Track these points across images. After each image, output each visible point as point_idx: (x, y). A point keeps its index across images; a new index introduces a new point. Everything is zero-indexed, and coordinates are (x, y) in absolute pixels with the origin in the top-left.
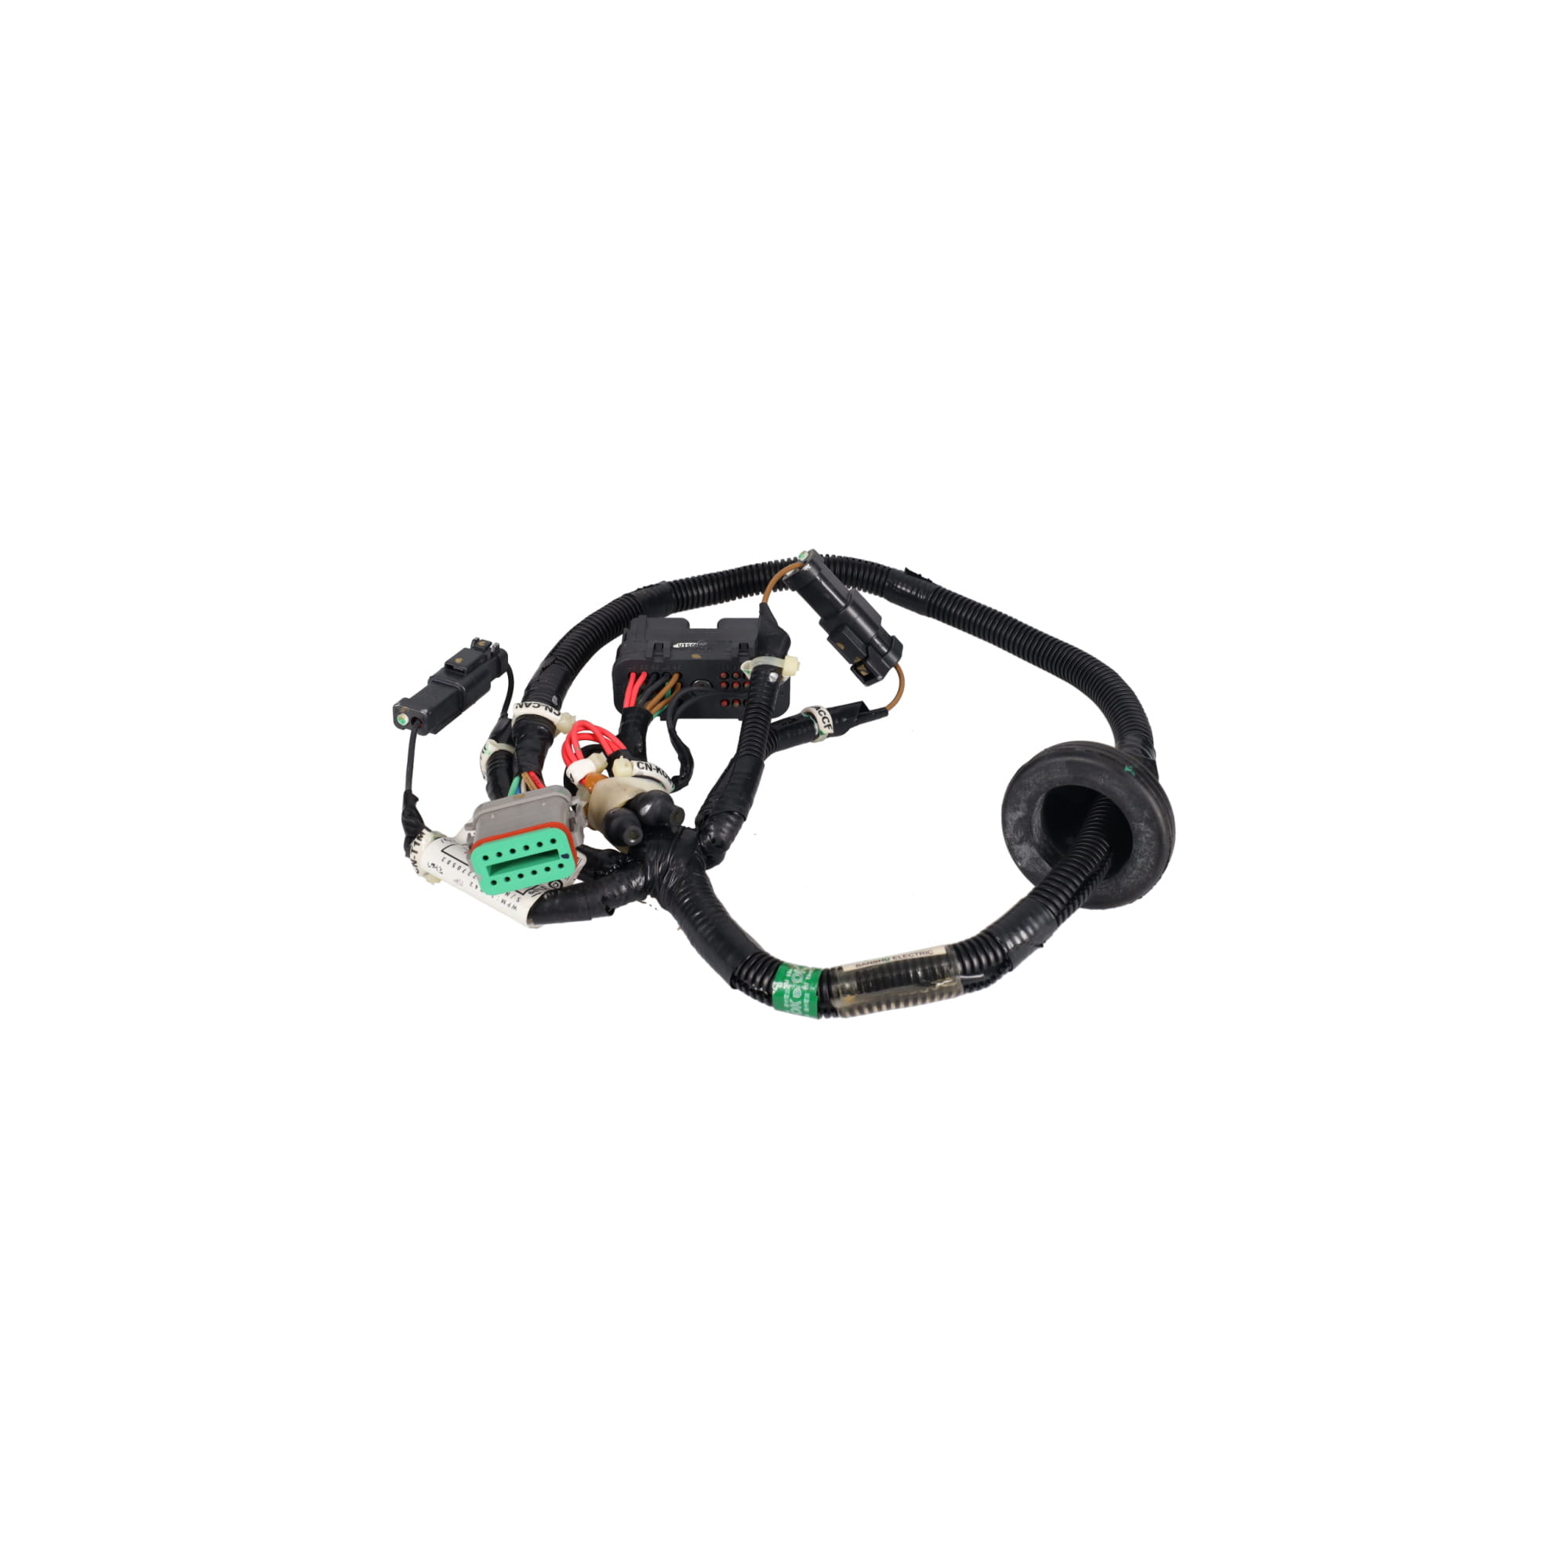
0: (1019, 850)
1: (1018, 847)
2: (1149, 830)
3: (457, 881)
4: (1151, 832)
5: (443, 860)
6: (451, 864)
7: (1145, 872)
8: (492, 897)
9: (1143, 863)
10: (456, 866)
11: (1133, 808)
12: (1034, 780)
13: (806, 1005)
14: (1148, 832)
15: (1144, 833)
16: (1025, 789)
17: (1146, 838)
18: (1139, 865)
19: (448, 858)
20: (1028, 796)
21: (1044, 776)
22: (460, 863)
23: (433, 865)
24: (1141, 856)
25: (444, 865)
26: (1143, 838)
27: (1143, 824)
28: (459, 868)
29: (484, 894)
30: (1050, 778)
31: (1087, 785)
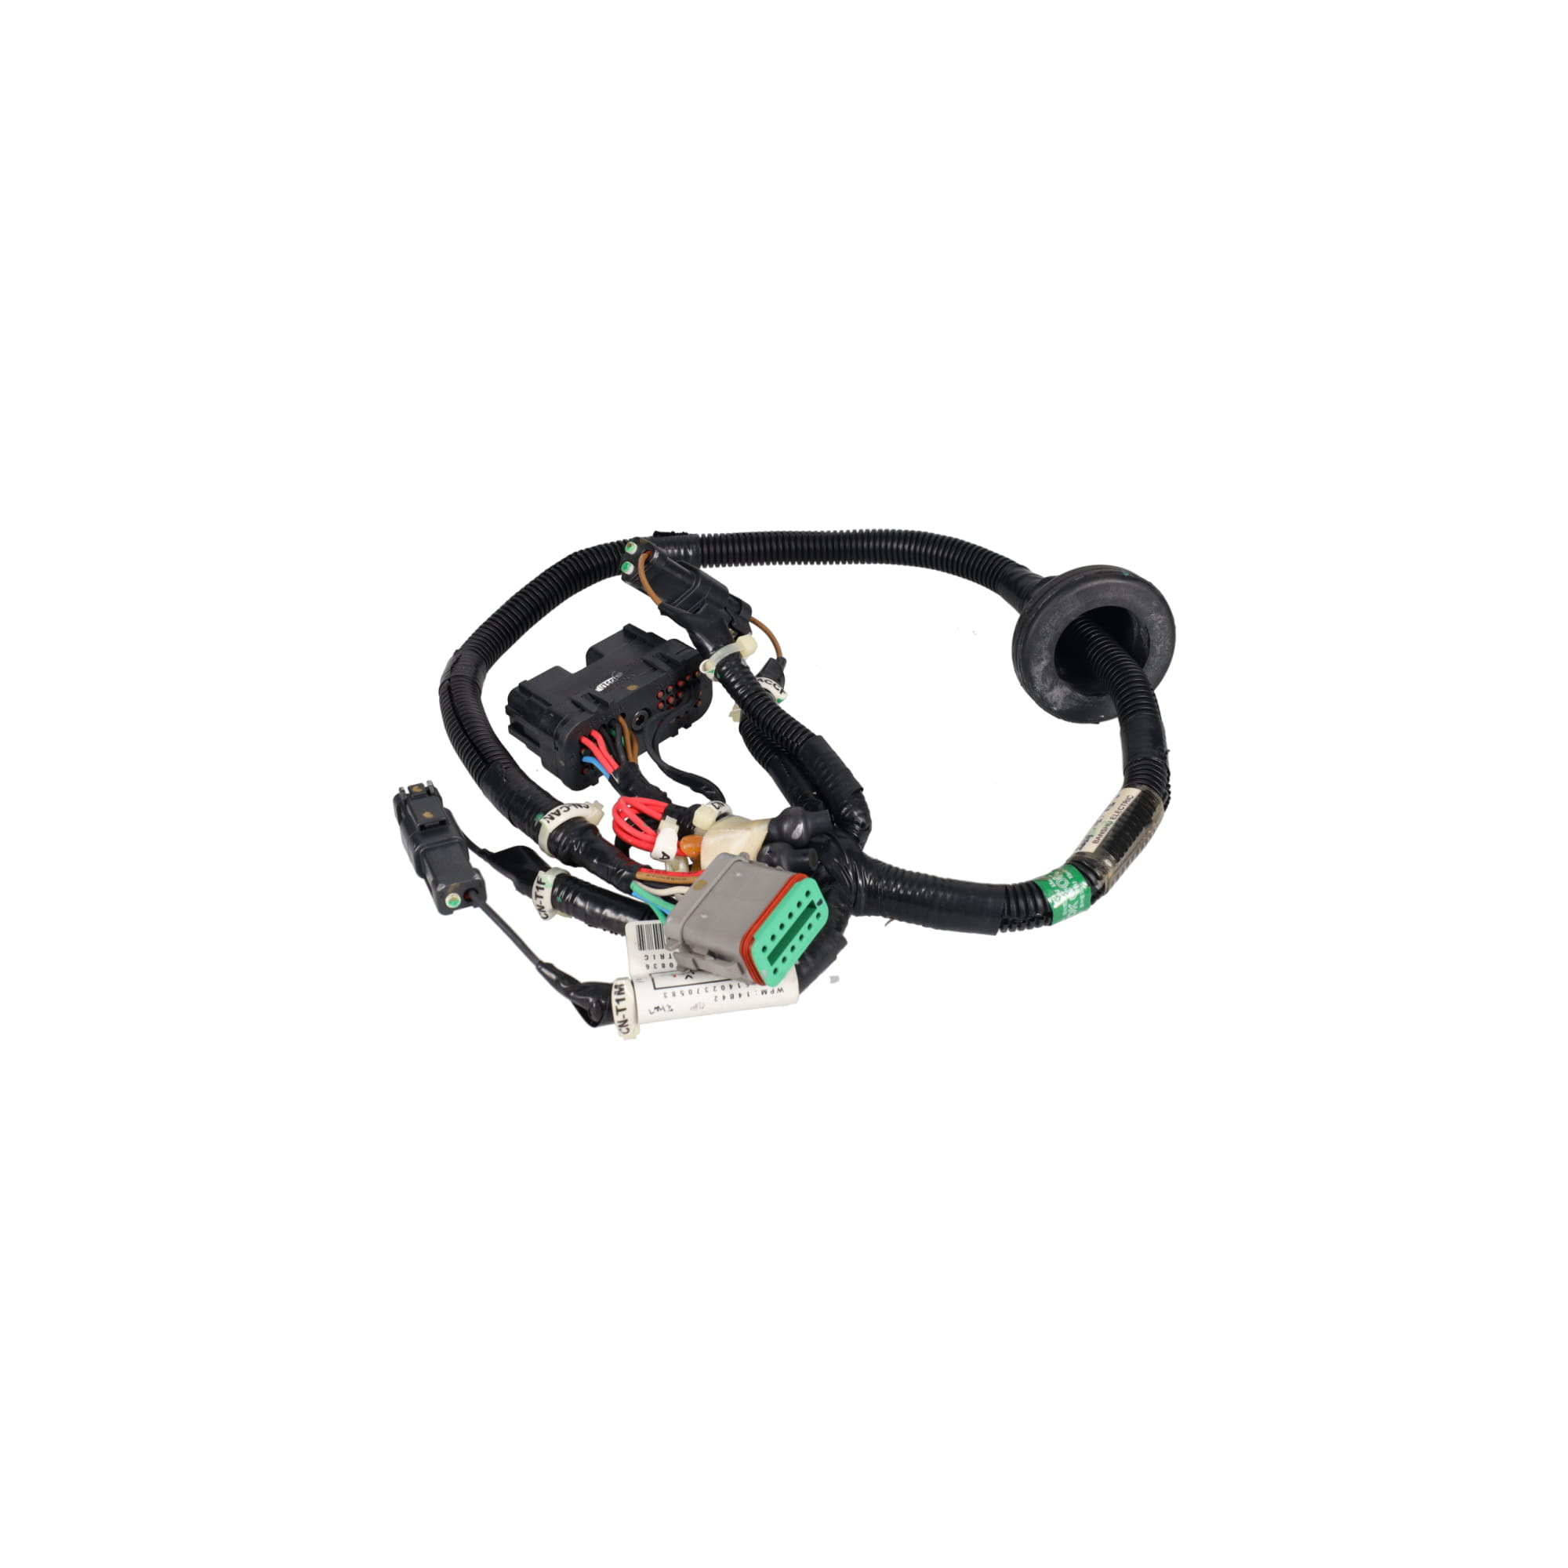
0: (1051, 696)
1: (1050, 693)
2: (1160, 616)
3: (696, 1006)
4: (1162, 617)
7: (1165, 655)
9: (1161, 648)
11: (1143, 605)
12: (1050, 625)
13: (1082, 902)
14: (1159, 619)
15: (1157, 621)
16: (1044, 637)
17: (1159, 625)
18: (1158, 652)
19: (669, 991)
20: (1047, 643)
21: (1059, 617)
22: (695, 986)
23: (657, 1008)
24: (1158, 643)
25: (670, 1000)
26: (1157, 627)
27: (1154, 615)
30: (1065, 616)
31: (1099, 605)
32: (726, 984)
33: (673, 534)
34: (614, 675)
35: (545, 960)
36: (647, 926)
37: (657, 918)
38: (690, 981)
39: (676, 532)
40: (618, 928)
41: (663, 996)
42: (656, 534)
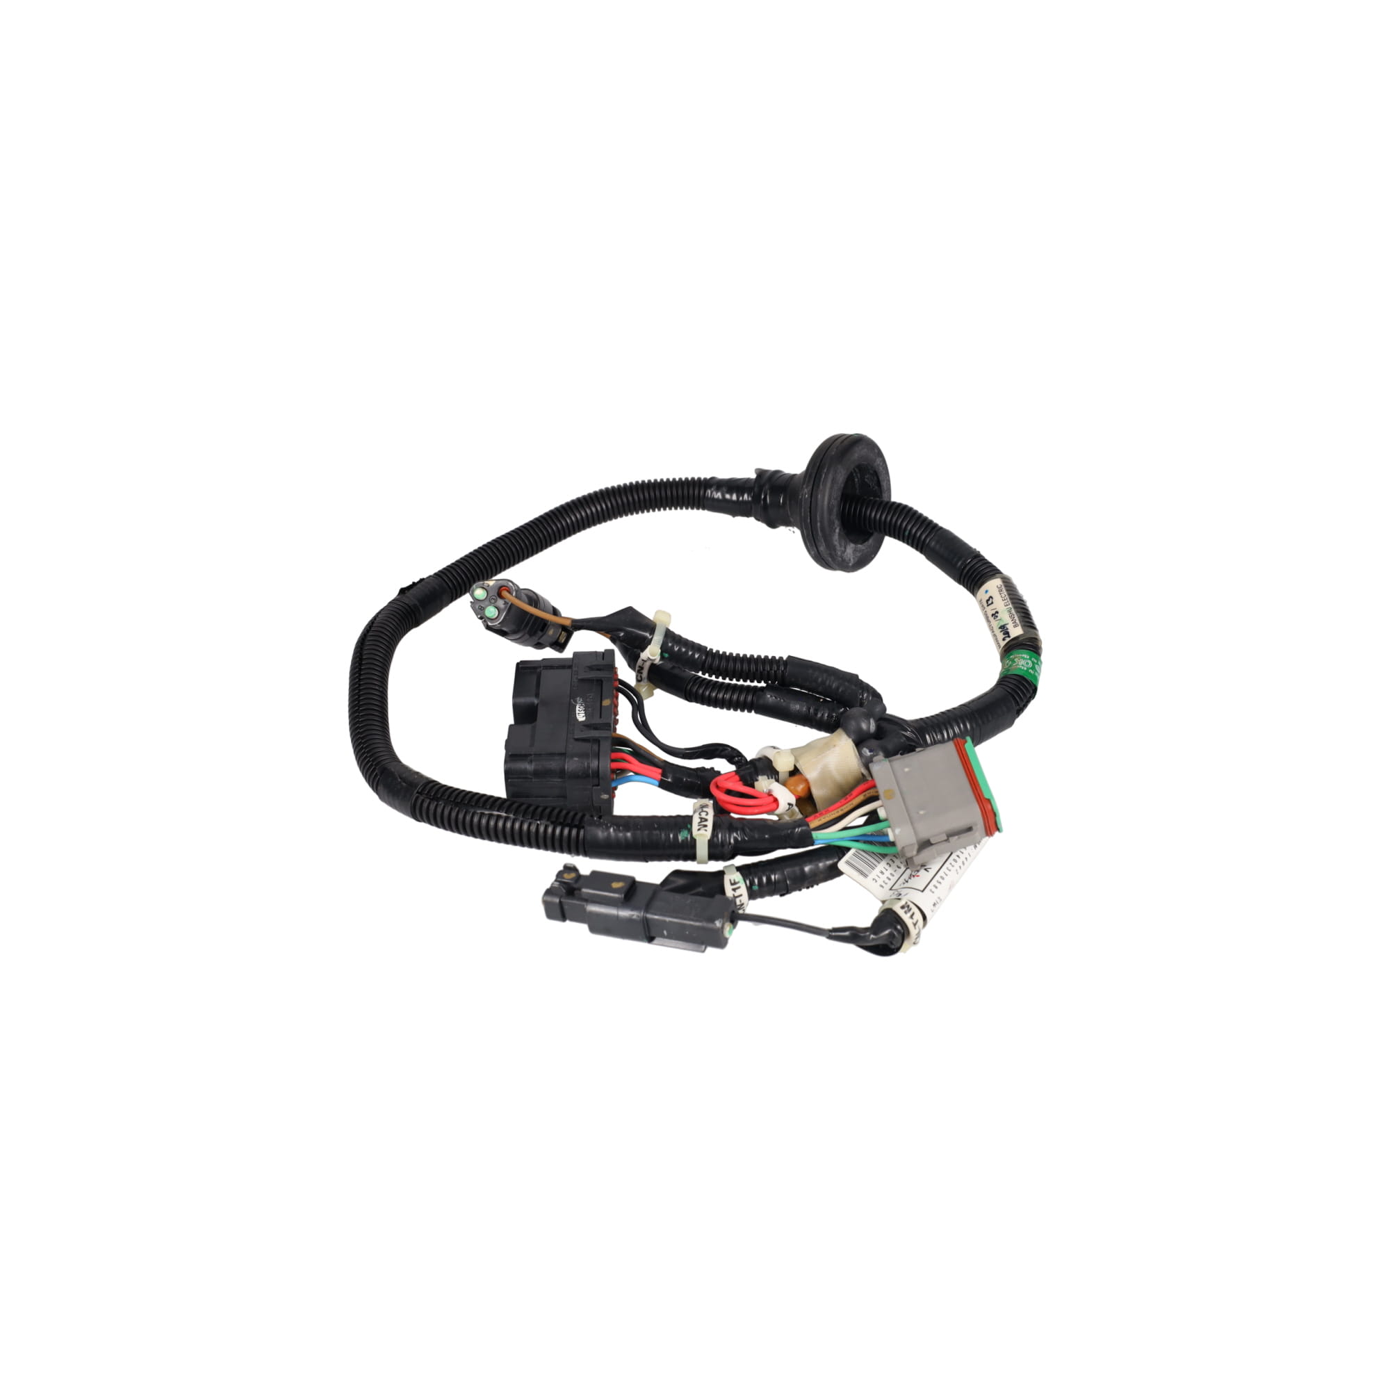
5: (933, 892)
6: (938, 885)
8: (976, 847)
10: (941, 880)
19: (931, 887)
22: (943, 867)
28: (942, 878)
29: (981, 844)
32: (954, 856)
33: (414, 584)
34: (576, 703)
35: (829, 927)
36: (851, 858)
37: (848, 849)
38: (932, 872)
39: (416, 581)
40: (834, 872)
41: (931, 893)
42: (403, 591)
